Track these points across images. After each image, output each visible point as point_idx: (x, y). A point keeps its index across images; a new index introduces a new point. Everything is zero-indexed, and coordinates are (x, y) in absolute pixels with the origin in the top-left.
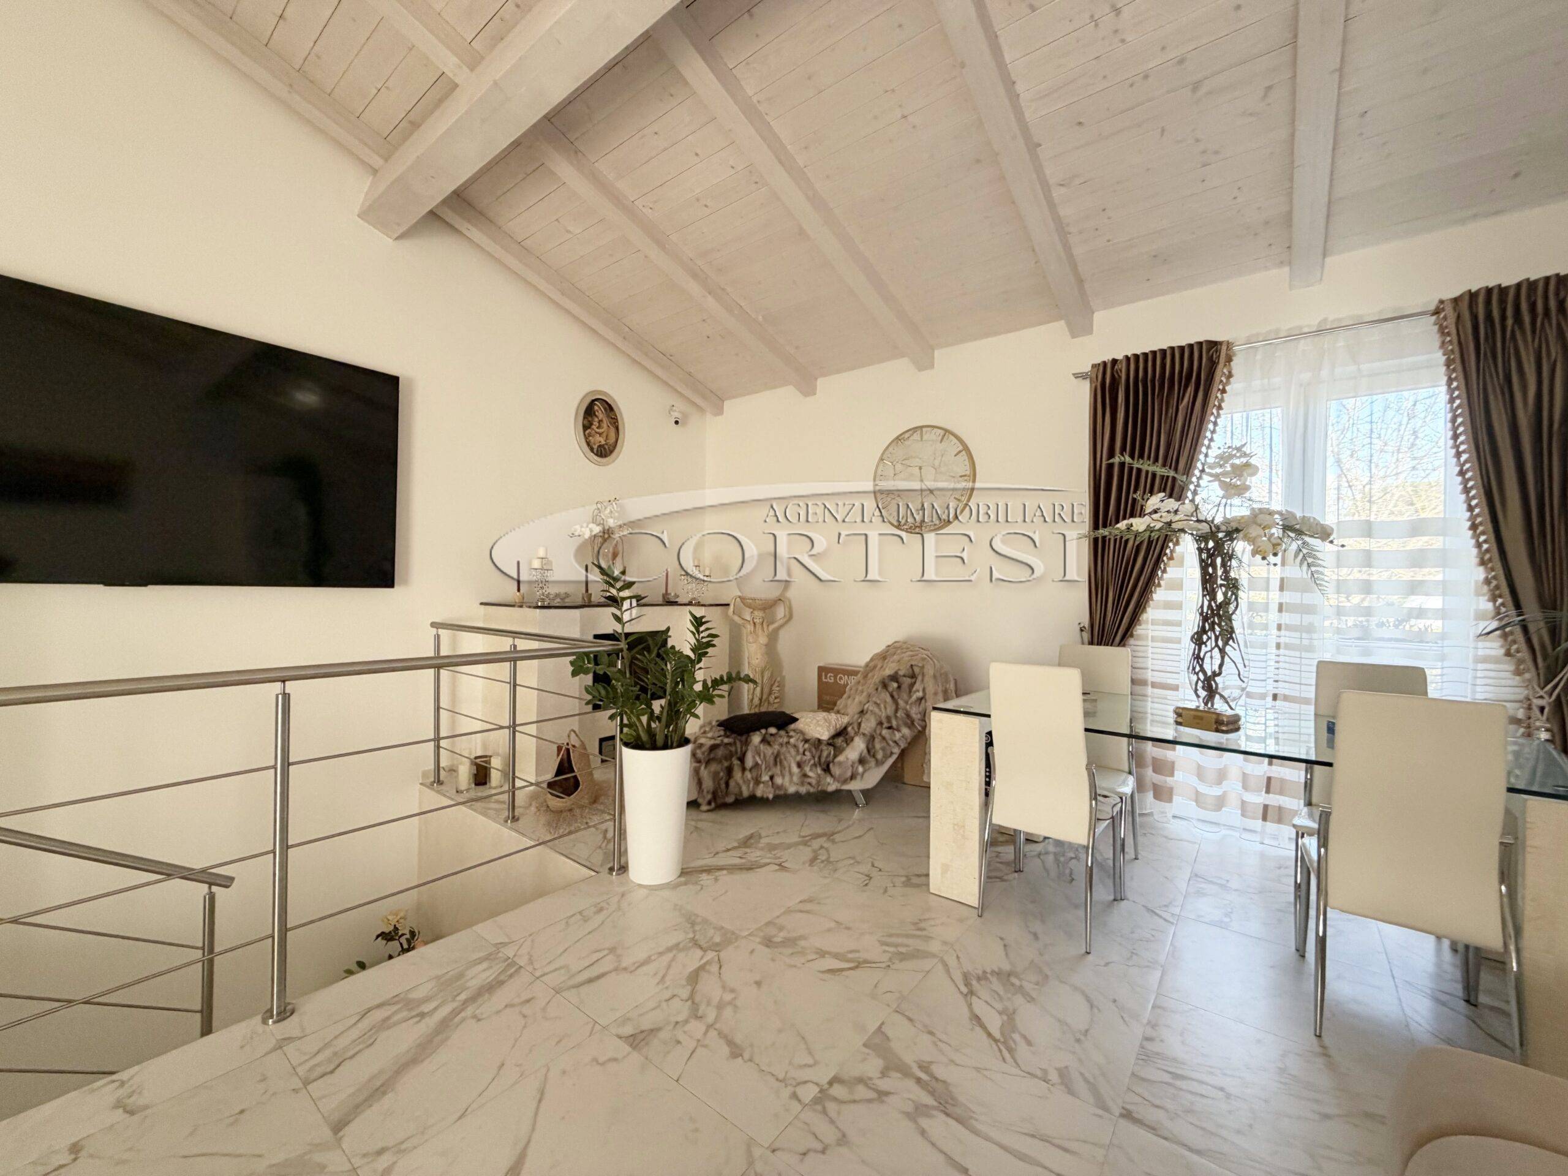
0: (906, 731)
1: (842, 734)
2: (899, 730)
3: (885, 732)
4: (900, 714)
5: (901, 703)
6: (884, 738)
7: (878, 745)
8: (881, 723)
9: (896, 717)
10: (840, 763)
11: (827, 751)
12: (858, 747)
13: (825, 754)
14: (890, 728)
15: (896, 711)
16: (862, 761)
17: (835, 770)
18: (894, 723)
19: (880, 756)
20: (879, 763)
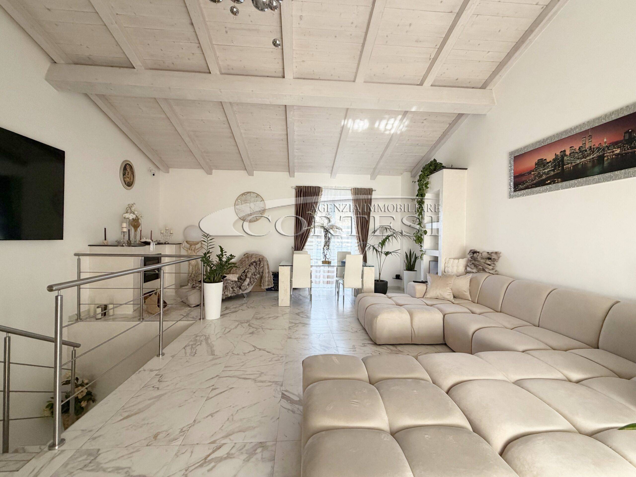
0: (258, 275)
1: (241, 279)
3: (253, 276)
5: (257, 268)
6: (253, 278)
7: (252, 280)
8: (252, 274)
9: (256, 272)
10: (243, 286)
11: (239, 283)
12: (248, 280)
14: (255, 275)
15: (256, 270)
16: (248, 285)
17: (243, 288)
18: (256, 274)
19: (252, 283)
20: (252, 285)
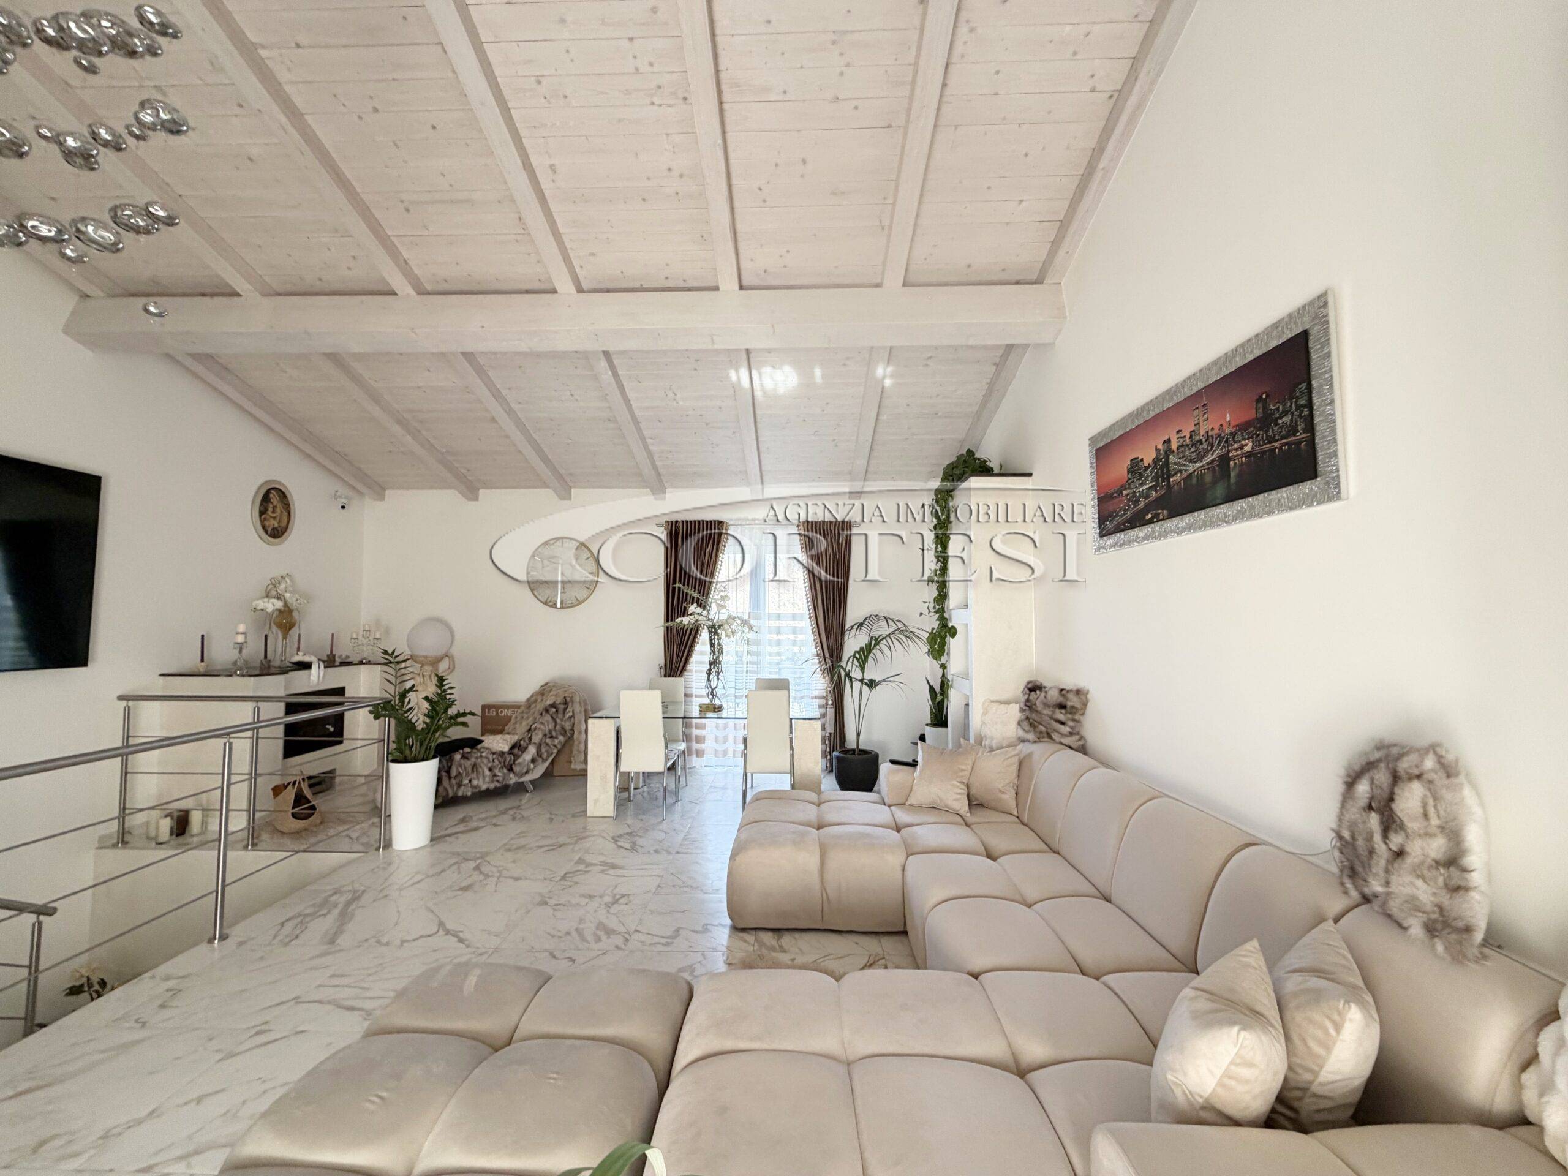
0: (561, 738)
1: (517, 748)
2: (556, 738)
3: (548, 741)
4: (558, 727)
5: (558, 721)
6: (547, 744)
7: (543, 750)
8: (545, 735)
9: (555, 730)
10: (519, 764)
11: (508, 758)
12: (532, 750)
13: (508, 760)
14: (552, 737)
15: (555, 726)
16: (533, 761)
17: (516, 769)
18: (554, 734)
19: (545, 755)
20: (544, 761)
